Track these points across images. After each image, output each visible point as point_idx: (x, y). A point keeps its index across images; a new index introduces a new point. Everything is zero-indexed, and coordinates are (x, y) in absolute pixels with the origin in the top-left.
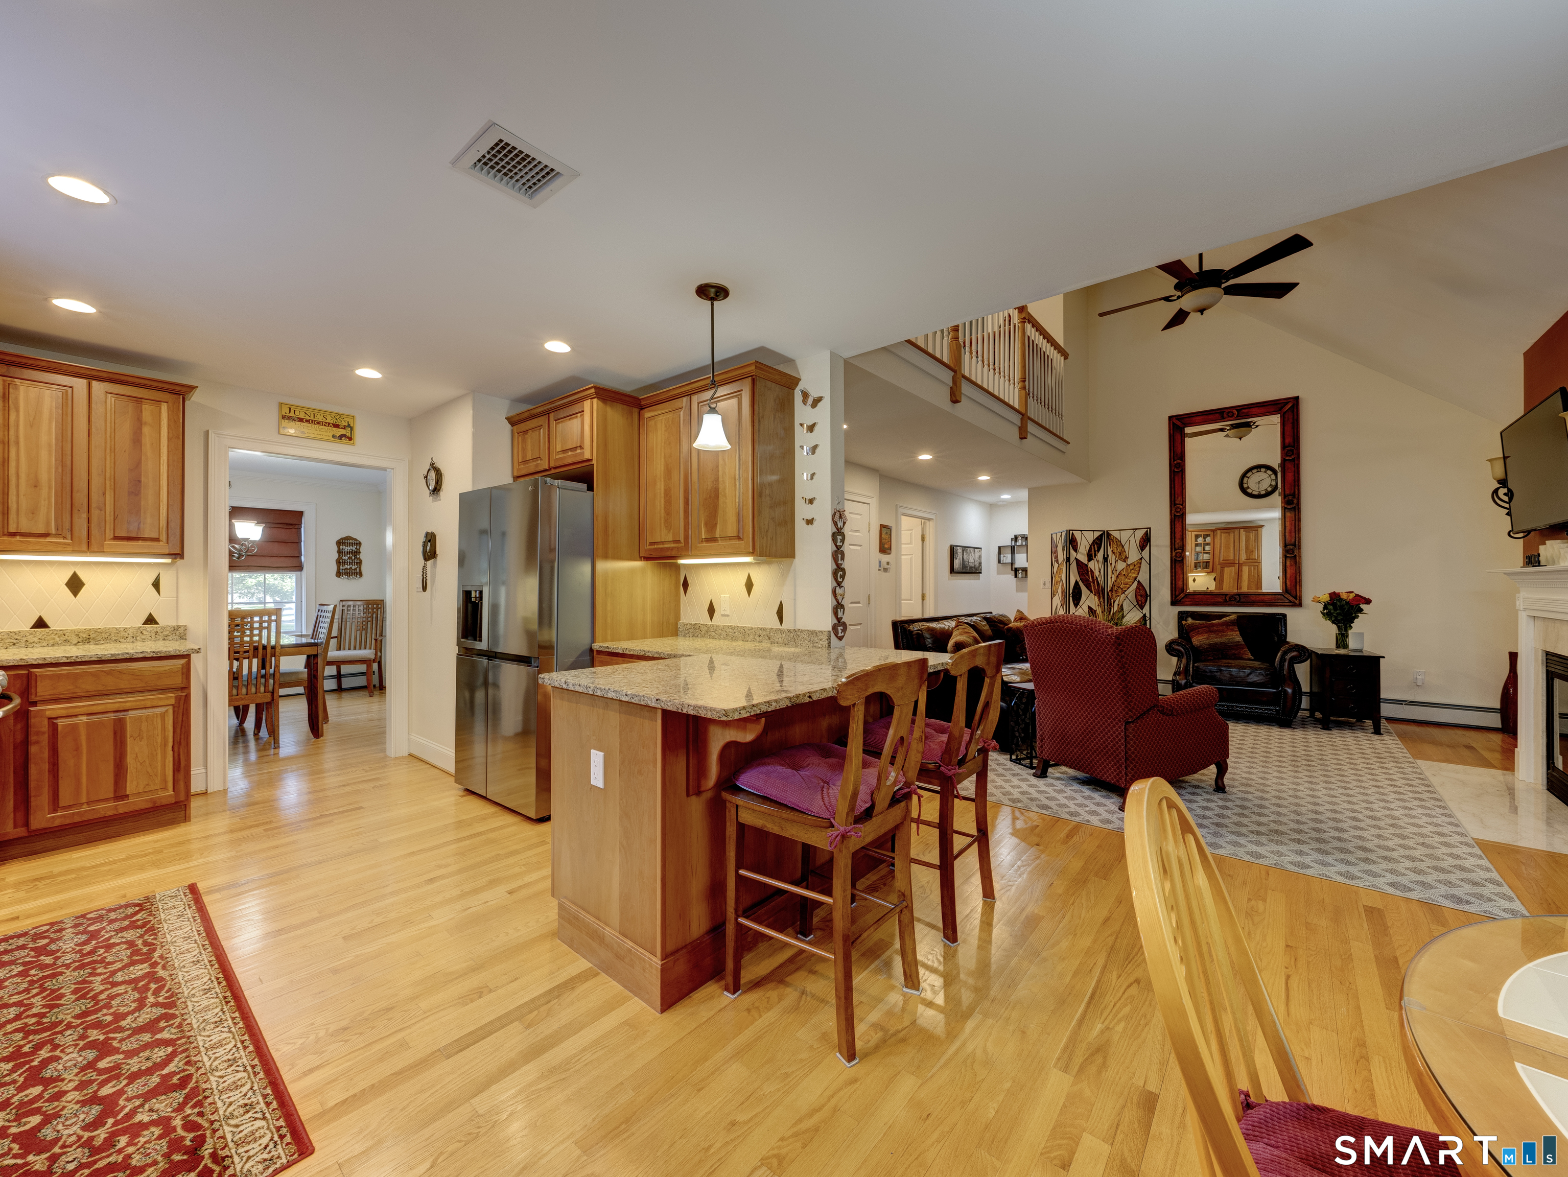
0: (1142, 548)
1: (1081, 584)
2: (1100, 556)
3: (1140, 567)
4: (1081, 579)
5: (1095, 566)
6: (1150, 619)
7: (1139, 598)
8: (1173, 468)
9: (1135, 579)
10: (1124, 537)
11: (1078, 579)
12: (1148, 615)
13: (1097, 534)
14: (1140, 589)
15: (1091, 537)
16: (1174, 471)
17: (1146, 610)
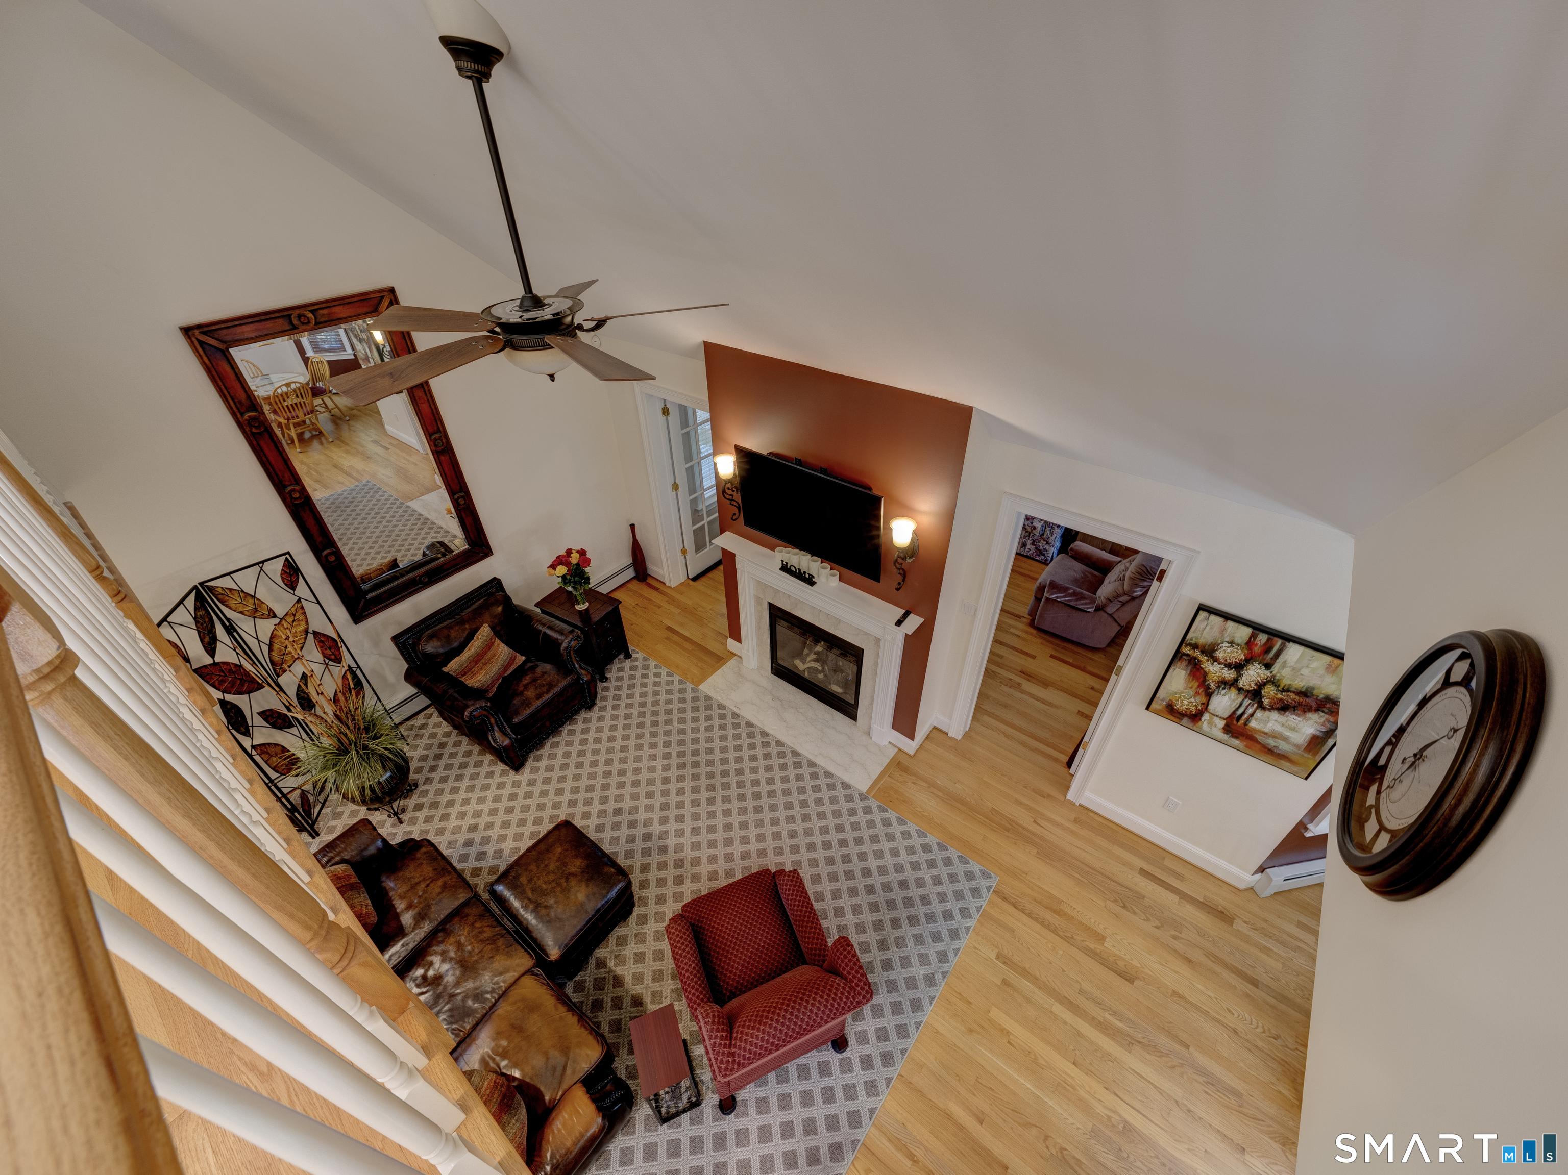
0: (292, 586)
1: (228, 697)
2: (220, 632)
3: (304, 613)
4: (224, 692)
5: (226, 653)
6: (359, 667)
7: (328, 652)
8: (247, 429)
9: (306, 632)
10: (246, 581)
11: (217, 694)
12: (353, 665)
13: (190, 602)
14: (323, 642)
15: (184, 616)
16: (253, 434)
17: (347, 660)
